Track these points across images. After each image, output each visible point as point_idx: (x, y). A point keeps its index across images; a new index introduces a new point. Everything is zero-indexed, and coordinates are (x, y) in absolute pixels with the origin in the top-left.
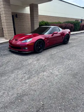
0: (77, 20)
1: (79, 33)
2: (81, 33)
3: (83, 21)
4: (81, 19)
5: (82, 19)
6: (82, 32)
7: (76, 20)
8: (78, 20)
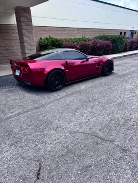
0: (123, 33)
1: (120, 57)
2: (124, 56)
3: (135, 33)
4: (131, 31)
5: (134, 31)
6: (126, 56)
7: (121, 33)
8: (125, 33)
